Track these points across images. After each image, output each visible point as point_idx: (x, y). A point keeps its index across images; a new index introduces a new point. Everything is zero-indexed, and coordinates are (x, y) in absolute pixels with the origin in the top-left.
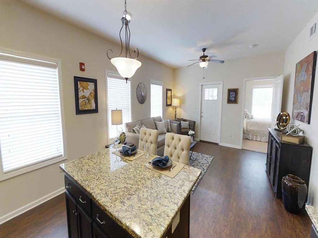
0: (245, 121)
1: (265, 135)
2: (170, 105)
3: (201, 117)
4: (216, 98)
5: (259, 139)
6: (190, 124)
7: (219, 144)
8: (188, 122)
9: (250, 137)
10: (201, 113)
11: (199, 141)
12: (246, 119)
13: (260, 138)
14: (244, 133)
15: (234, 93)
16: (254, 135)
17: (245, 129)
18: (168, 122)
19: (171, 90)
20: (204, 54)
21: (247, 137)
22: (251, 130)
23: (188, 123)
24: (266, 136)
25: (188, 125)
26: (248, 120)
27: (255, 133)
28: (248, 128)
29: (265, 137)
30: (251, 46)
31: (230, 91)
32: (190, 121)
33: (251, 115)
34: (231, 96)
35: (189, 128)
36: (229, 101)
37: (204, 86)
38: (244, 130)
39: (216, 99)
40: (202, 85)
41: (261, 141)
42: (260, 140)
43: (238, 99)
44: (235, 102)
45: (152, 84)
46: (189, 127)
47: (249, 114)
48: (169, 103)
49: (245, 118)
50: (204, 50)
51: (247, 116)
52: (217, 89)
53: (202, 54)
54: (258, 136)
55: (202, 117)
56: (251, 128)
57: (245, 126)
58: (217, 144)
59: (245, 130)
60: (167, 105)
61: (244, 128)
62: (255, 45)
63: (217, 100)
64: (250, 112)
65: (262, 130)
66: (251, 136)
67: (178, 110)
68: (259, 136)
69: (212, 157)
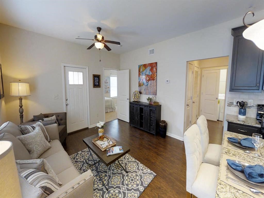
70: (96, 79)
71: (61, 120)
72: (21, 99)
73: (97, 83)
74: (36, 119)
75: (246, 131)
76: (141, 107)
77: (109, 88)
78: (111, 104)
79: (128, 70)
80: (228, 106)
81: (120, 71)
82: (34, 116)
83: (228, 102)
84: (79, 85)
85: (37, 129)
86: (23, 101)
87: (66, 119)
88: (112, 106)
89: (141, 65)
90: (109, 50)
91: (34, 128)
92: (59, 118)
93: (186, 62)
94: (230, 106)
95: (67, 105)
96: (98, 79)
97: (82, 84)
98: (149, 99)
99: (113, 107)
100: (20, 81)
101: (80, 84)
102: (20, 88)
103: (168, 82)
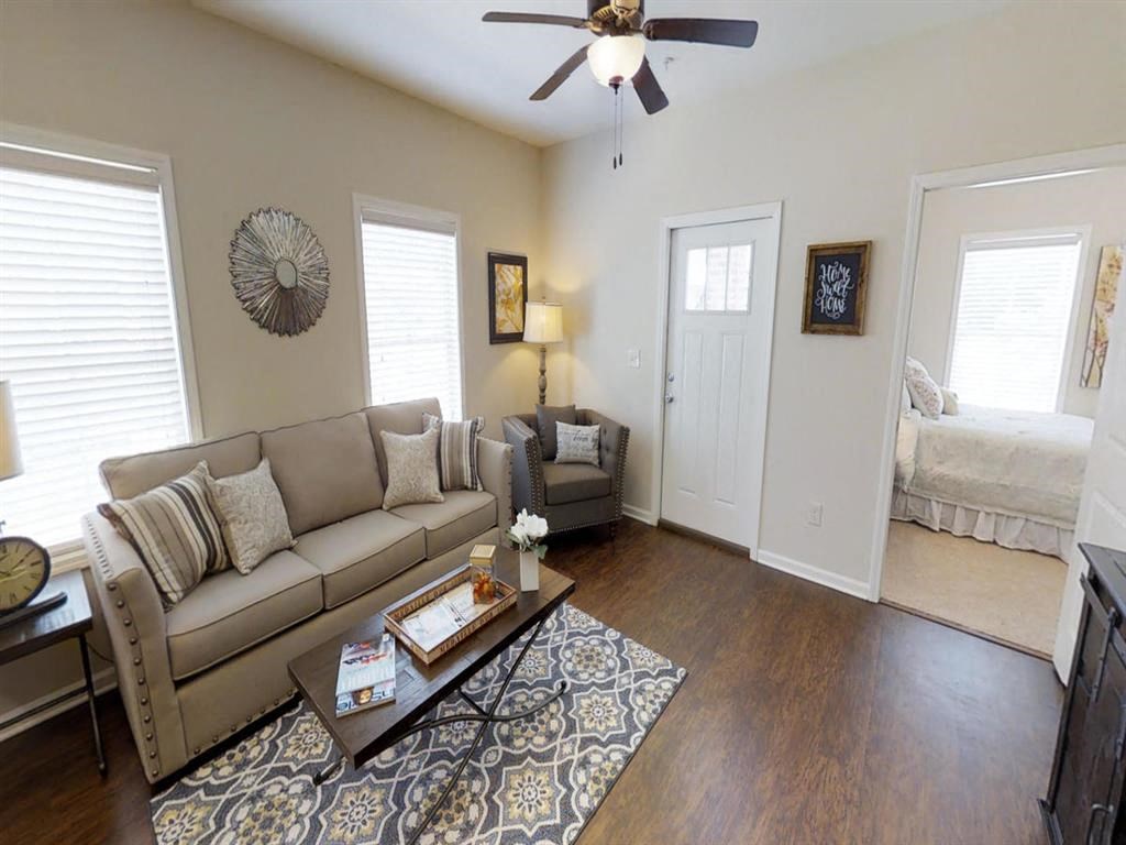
0: (911, 425)
1: (1019, 511)
2: (517, 337)
3: (668, 401)
4: (741, 304)
5: (984, 530)
6: (604, 440)
7: (752, 557)
8: (597, 427)
9: (931, 516)
10: (667, 378)
11: (655, 524)
12: (917, 413)
13: (992, 528)
14: (896, 489)
15: (846, 272)
16: (956, 506)
17: (909, 471)
18: (460, 434)
19: (521, 261)
21: (916, 513)
22: (941, 478)
23: (590, 432)
24: (1027, 520)
25: (590, 444)
26: (927, 424)
27: (962, 496)
28: (926, 467)
29: (1021, 523)
31: (820, 258)
33: (942, 391)
35: (596, 462)
36: (816, 320)
37: (681, 236)
38: (898, 478)
39: (745, 309)
40: (672, 230)
41: (995, 543)
42: (991, 540)
43: (865, 304)
44: (850, 327)
45: (366, 220)
46: (596, 453)
47: (937, 389)
48: (506, 328)
49: (913, 406)
51: (921, 400)
52: (749, 248)
54: (982, 515)
55: (671, 400)
56: (939, 469)
57: (906, 454)
58: (741, 554)
59: (909, 478)
60: (498, 338)
61: (897, 466)
63: (749, 312)
64: (942, 376)
65: (1006, 481)
66: (937, 510)
67: (558, 362)
68: (988, 514)
69: (672, 673)
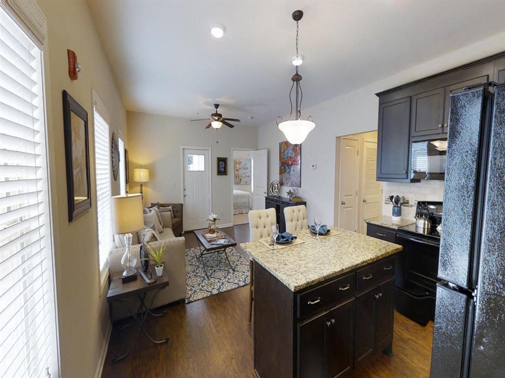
20: (217, 112)
30: (249, 118)
32: (174, 206)
34: (220, 166)
50: (217, 106)
53: (214, 111)
62: (252, 118)
70: (221, 163)
71: (177, 212)
72: (141, 186)
73: (223, 170)
74: (153, 205)
75: (385, 235)
76: (279, 204)
77: (249, 176)
78: (249, 201)
79: (266, 150)
80: (386, 203)
81: (257, 151)
82: (152, 204)
83: (385, 197)
84: (199, 171)
85: (153, 212)
86: (143, 188)
87: (182, 212)
88: (249, 204)
89: (282, 143)
90: (231, 127)
91: (150, 211)
92: (175, 209)
93: (335, 139)
94: (388, 204)
95: (185, 196)
96: (223, 163)
97: (203, 170)
98: (289, 193)
99: (251, 206)
100: (141, 167)
101: (201, 170)
102: (142, 174)
103: (314, 168)
